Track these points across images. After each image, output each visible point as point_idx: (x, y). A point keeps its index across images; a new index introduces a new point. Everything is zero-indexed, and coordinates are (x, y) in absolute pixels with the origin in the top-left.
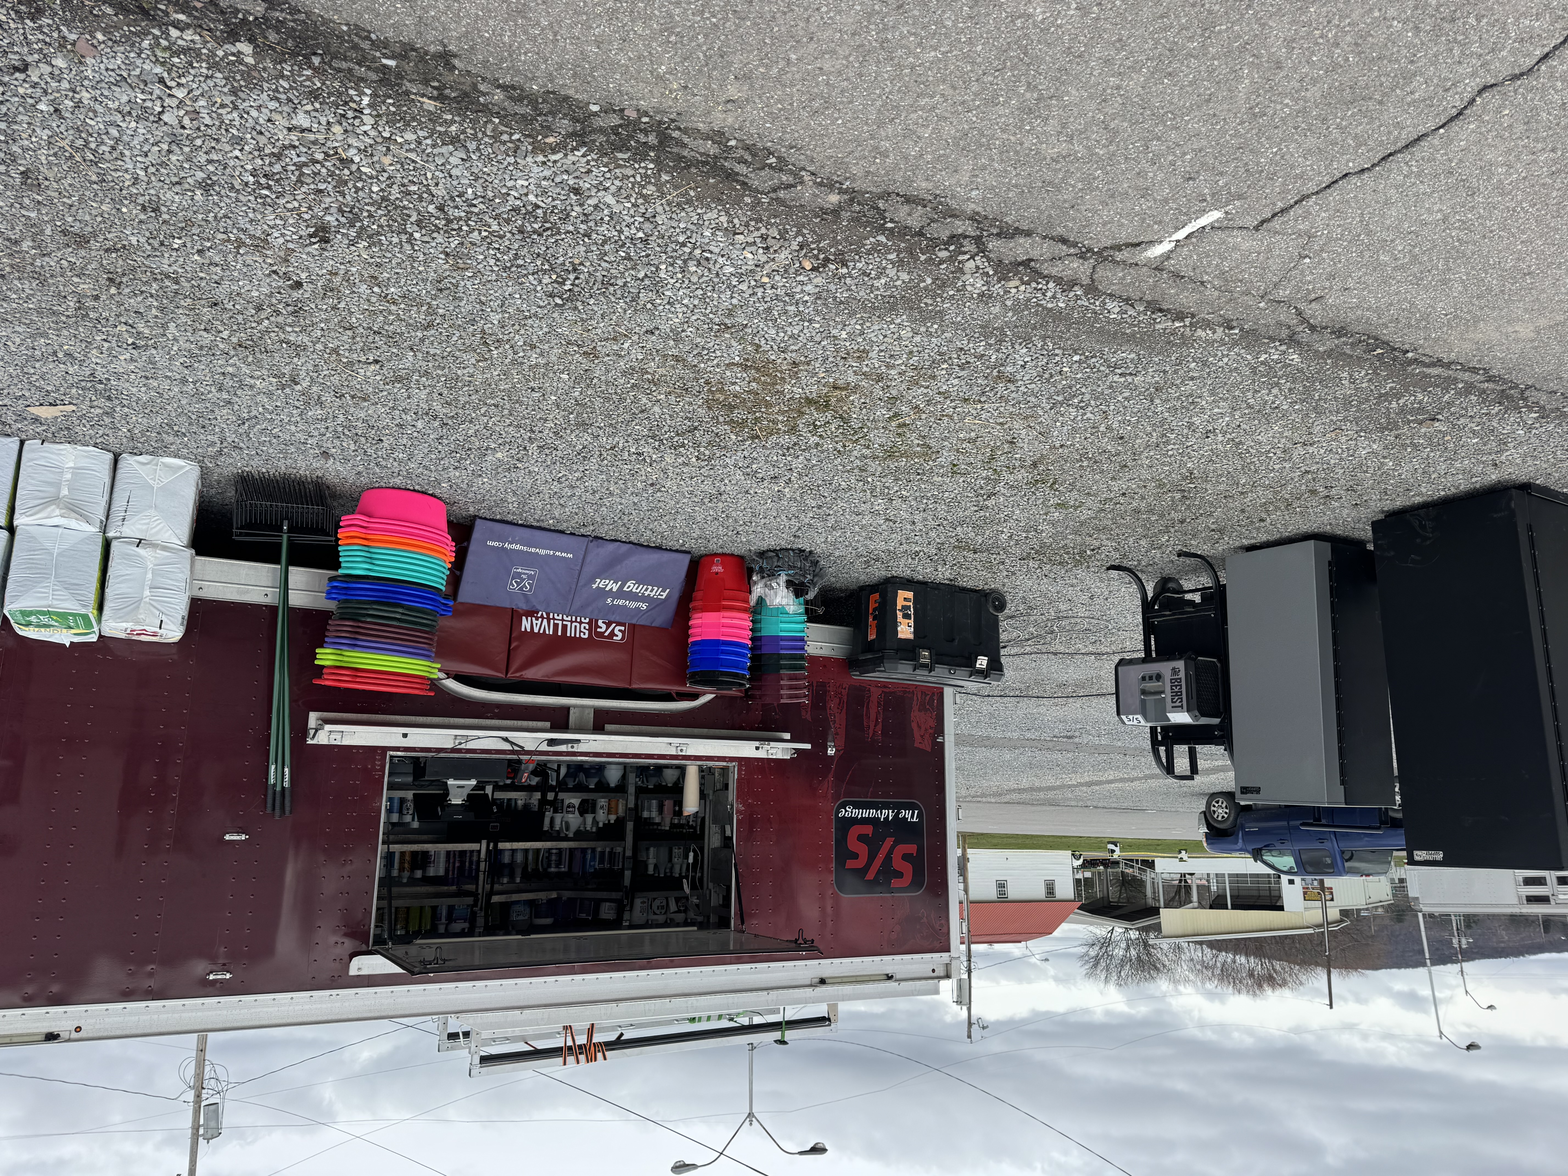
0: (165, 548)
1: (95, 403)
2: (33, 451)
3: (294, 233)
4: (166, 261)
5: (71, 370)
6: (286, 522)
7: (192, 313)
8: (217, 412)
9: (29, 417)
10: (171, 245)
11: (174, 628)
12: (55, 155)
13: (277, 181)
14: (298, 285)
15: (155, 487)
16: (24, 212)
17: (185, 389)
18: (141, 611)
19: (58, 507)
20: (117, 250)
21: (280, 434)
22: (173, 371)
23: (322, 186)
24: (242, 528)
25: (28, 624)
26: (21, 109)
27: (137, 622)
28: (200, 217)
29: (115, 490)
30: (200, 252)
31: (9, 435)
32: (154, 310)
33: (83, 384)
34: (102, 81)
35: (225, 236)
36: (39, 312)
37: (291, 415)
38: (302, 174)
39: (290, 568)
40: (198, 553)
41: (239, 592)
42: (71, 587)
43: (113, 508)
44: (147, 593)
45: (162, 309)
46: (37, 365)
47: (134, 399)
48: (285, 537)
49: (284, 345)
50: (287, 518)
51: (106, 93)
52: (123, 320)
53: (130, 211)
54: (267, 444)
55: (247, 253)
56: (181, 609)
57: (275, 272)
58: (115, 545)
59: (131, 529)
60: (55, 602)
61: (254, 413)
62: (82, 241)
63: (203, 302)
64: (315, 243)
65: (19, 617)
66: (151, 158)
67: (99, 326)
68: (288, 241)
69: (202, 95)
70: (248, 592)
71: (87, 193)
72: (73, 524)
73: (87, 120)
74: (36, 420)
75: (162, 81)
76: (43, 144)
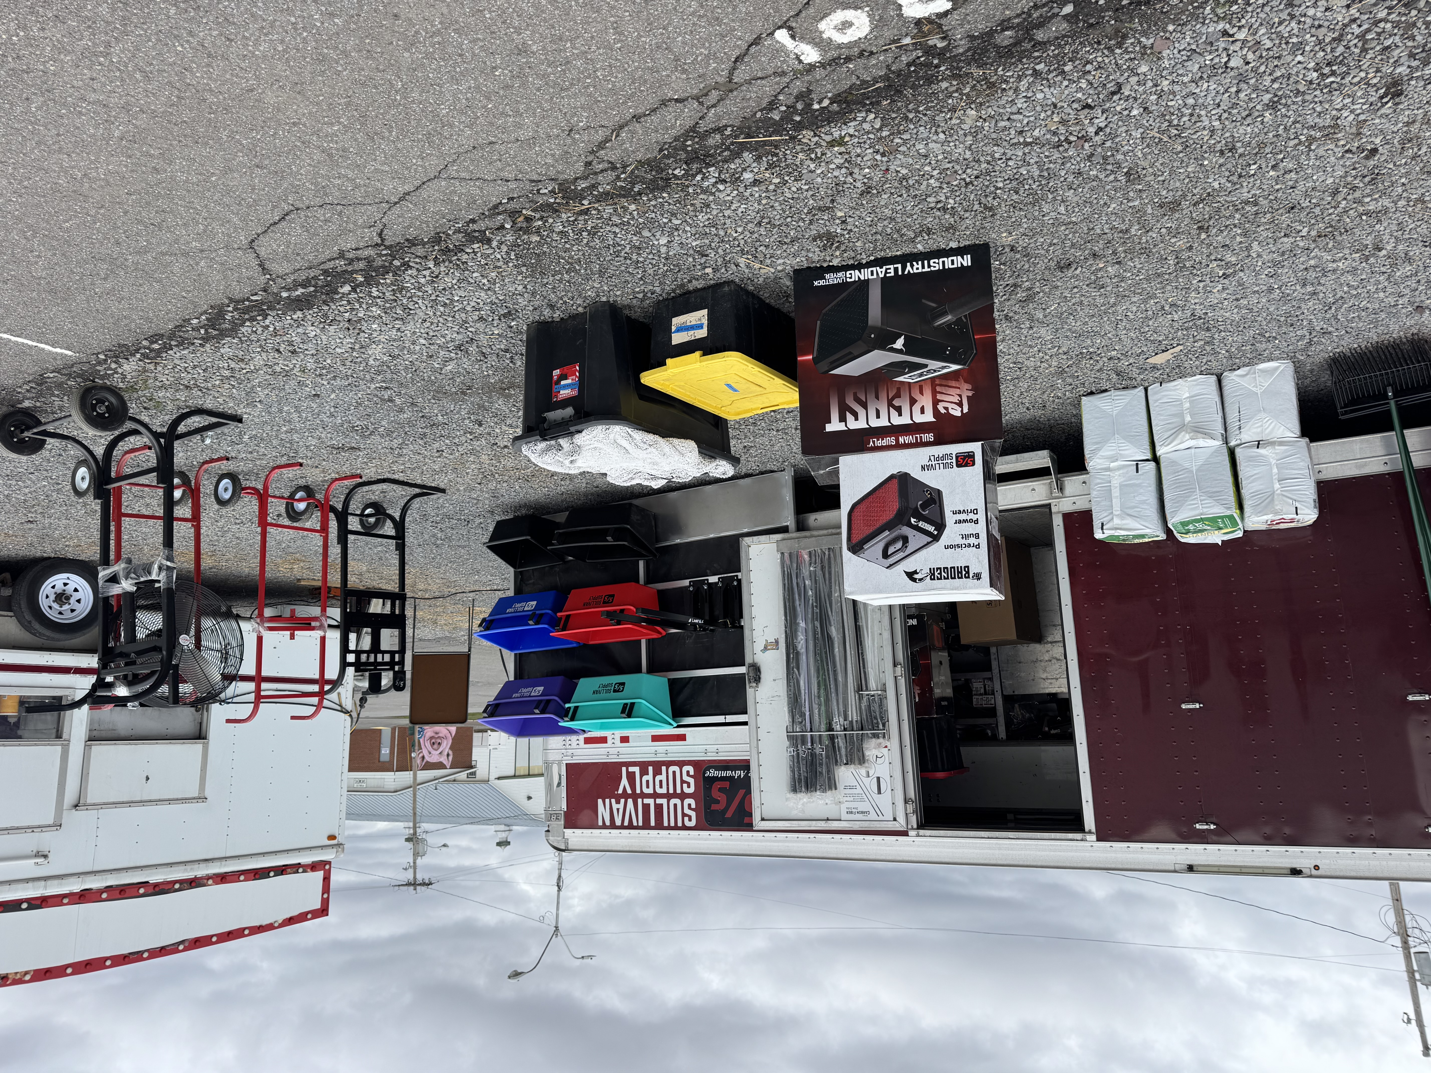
0: (1281, 444)
1: (1198, 337)
2: (1156, 393)
3: (1364, 104)
4: (1245, 190)
5: (1176, 318)
6: (1389, 389)
7: (1272, 225)
8: (1303, 306)
9: (1148, 367)
10: (1248, 173)
11: (1309, 512)
12: (1148, 146)
13: (1341, 63)
14: (1374, 151)
15: (1259, 392)
16: (1131, 204)
17: (1272, 296)
18: (1276, 503)
19: (1187, 432)
20: (1202, 200)
21: (1369, 305)
22: (1259, 285)
23: (1387, 43)
24: (1346, 406)
25: (1188, 532)
26: (1120, 123)
27: (1276, 513)
28: (1271, 135)
29: (1226, 405)
30: (1274, 167)
31: (1135, 387)
32: (1238, 237)
33: (1186, 325)
34: (1177, 63)
35: (1296, 141)
36: (1148, 279)
37: (1379, 282)
38: (1366, 41)
39: (1405, 431)
40: (1312, 440)
41: (1358, 467)
42: (1212, 495)
43: (1229, 421)
44: (1277, 486)
45: (1245, 234)
46: (1151, 323)
47: (1229, 322)
48: (1392, 403)
49: (1364, 217)
50: (1389, 385)
51: (1180, 72)
52: (1213, 258)
53: (1211, 162)
54: (1357, 319)
55: (1318, 147)
56: (1309, 493)
57: (1349, 151)
58: (1238, 452)
59: (1247, 435)
60: (1205, 510)
61: (1340, 294)
62: (1174, 206)
63: (1280, 211)
64: (1387, 103)
65: (1180, 528)
66: (1223, 106)
67: (1195, 271)
68: (1358, 115)
69: (1261, 24)
70: (1365, 464)
71: (1175, 164)
72: (1201, 442)
73: (1169, 103)
74: (1154, 367)
75: (1225, 33)
76: (1138, 141)
